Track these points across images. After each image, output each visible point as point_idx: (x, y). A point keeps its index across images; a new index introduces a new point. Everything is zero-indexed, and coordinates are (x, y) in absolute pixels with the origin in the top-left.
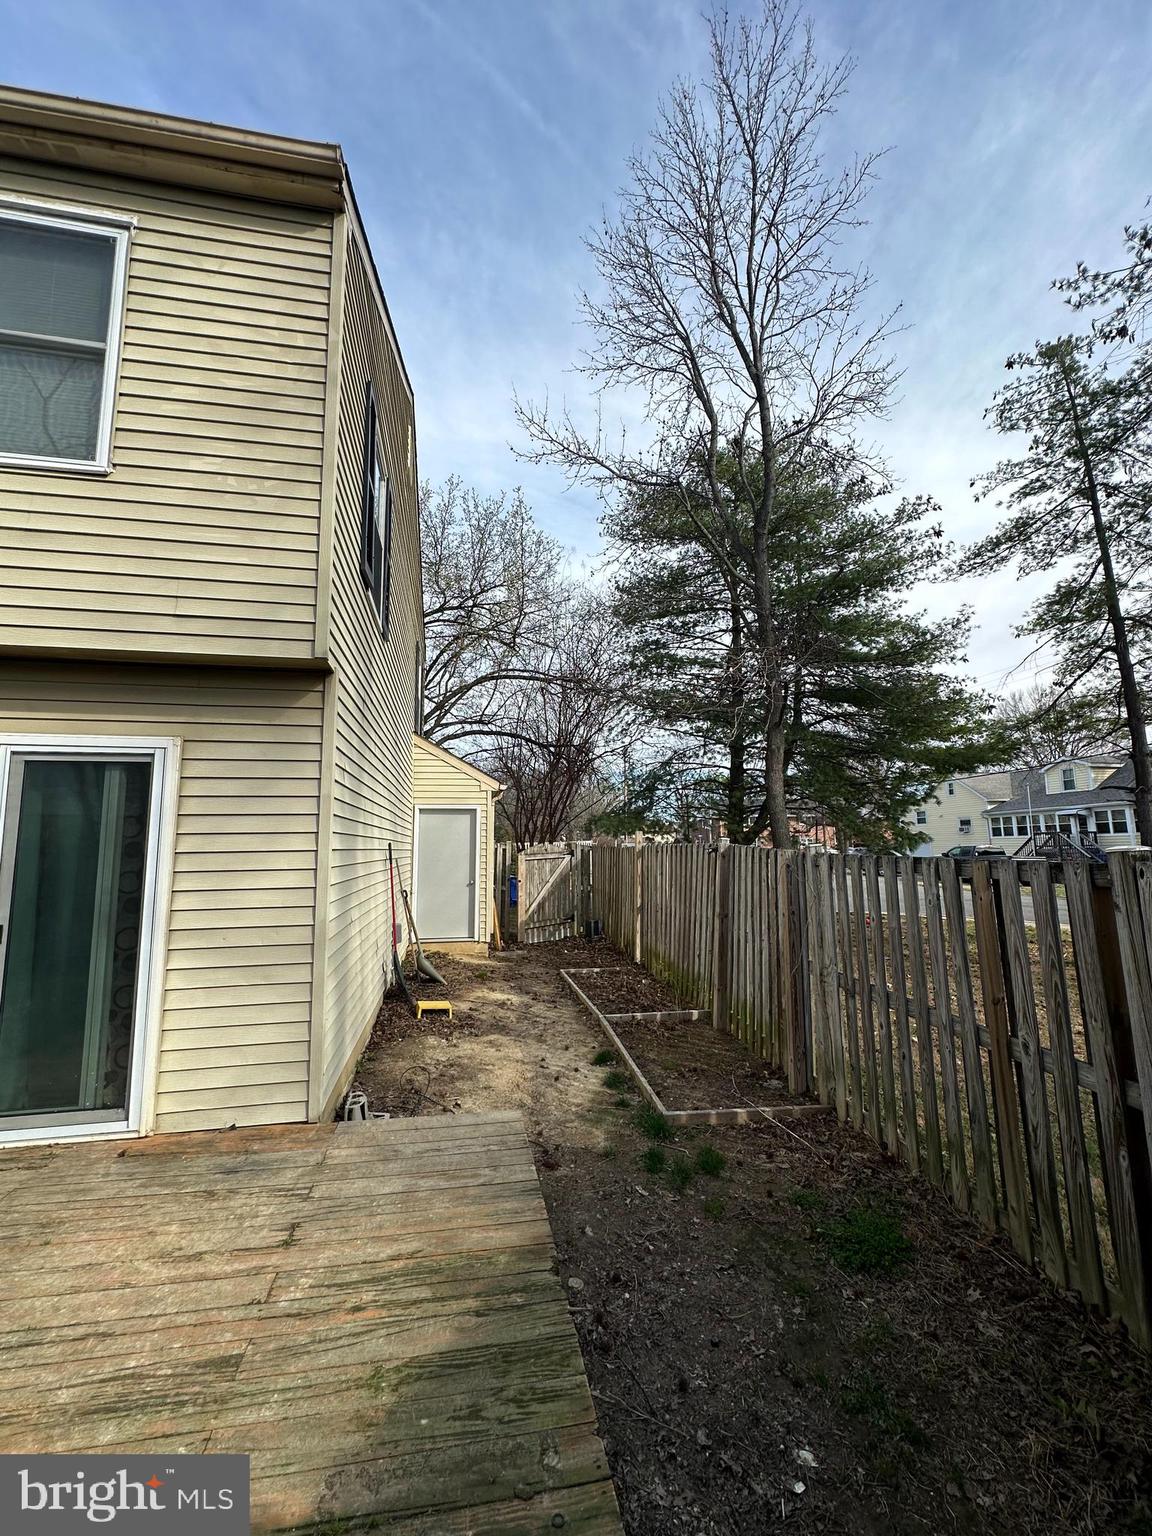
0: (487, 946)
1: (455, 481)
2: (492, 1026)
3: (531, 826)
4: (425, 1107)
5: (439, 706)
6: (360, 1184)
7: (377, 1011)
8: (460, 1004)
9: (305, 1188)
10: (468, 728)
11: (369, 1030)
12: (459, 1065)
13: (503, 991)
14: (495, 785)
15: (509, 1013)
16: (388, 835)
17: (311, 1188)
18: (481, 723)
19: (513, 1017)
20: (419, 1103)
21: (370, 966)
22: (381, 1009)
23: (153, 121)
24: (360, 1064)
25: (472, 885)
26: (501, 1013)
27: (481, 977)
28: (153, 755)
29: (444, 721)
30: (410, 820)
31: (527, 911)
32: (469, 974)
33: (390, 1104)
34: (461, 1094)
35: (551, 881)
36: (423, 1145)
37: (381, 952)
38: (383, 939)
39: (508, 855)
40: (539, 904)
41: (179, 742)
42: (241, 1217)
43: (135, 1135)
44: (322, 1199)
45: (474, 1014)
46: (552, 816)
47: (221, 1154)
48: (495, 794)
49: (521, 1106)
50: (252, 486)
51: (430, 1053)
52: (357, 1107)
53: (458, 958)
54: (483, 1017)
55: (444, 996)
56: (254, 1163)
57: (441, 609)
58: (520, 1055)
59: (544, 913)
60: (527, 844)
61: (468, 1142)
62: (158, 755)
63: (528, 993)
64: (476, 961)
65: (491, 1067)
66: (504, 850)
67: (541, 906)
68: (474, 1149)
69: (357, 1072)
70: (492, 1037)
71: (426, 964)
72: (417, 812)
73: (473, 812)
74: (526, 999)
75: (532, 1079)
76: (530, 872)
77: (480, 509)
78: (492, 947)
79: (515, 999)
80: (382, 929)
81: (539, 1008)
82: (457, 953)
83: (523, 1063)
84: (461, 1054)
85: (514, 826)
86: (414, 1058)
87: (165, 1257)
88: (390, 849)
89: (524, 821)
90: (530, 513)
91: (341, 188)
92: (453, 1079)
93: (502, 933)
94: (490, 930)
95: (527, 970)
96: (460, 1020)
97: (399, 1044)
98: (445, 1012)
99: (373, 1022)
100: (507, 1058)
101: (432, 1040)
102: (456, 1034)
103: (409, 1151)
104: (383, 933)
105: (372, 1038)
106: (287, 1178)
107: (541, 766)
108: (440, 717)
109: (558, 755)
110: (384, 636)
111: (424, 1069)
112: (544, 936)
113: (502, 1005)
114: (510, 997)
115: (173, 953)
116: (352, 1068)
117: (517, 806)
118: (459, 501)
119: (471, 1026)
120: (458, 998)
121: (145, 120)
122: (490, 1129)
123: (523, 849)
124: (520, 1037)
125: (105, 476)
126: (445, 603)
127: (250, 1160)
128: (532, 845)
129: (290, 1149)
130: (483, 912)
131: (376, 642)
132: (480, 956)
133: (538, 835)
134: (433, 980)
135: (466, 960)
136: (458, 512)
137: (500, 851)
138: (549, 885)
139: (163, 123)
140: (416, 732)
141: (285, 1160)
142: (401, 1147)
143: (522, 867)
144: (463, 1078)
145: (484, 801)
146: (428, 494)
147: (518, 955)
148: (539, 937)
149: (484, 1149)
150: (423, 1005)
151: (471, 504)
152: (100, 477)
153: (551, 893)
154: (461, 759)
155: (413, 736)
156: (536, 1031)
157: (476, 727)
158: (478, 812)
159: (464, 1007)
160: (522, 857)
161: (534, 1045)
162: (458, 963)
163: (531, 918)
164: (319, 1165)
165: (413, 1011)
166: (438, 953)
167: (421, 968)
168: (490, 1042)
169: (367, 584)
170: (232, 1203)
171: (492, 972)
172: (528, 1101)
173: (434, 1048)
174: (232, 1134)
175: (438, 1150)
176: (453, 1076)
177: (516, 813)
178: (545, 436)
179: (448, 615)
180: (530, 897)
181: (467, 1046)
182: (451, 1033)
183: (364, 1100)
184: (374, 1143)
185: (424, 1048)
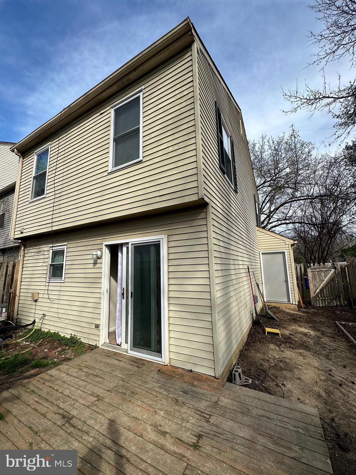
0: (296, 306)
1: (264, 136)
2: (301, 344)
3: (313, 257)
4: (268, 381)
5: (268, 216)
6: (230, 423)
7: (249, 330)
8: (285, 331)
9: (208, 415)
10: (280, 222)
11: (246, 337)
12: (284, 362)
13: (305, 328)
14: (292, 242)
15: (309, 340)
16: (247, 263)
17: (210, 415)
18: (286, 220)
19: (311, 342)
20: (265, 378)
21: (243, 313)
22: (251, 328)
23: (142, 54)
24: (241, 351)
25: (287, 281)
26: (305, 339)
27: (294, 319)
28: (160, 241)
29: (270, 221)
30: (259, 257)
31: (315, 292)
32: (289, 317)
33: (253, 374)
34: (285, 378)
35: (326, 280)
36: (262, 411)
37: (248, 307)
38: (249, 302)
39: (303, 269)
40: (320, 290)
41: (166, 236)
42: (183, 419)
43: (164, 364)
44: (213, 425)
45: (292, 337)
46: (323, 253)
47: (184, 382)
48: (292, 245)
49: (319, 396)
50: (176, 147)
51: (271, 352)
52: (237, 374)
53: (284, 309)
54: (296, 339)
55: (277, 326)
56: (194, 392)
57: (264, 183)
58: (316, 364)
59: (324, 294)
60: (312, 264)
61: (286, 420)
62: (161, 240)
63: (319, 331)
64: (292, 312)
65: (301, 367)
66: (300, 267)
67: (322, 290)
68: (288, 426)
69: (240, 355)
70: (301, 351)
71: (269, 312)
72: (261, 254)
73: (283, 253)
74: (318, 334)
75: (325, 381)
76: (314, 277)
77: (275, 142)
78: (299, 306)
79: (312, 333)
80: (248, 298)
81: (325, 340)
82: (283, 307)
83: (319, 370)
84: (286, 356)
85: (305, 257)
86: (264, 354)
87: (156, 427)
88: (248, 268)
89: (309, 255)
90: (298, 134)
91: (192, 32)
92: (281, 369)
93: (303, 301)
94: (297, 299)
95: (317, 319)
96: (285, 339)
97: (258, 345)
98: (278, 334)
99: (247, 333)
100: (309, 364)
101: (272, 346)
102: (283, 345)
103: (254, 412)
104: (249, 299)
105: (247, 340)
106: (202, 405)
107: (315, 233)
108: (269, 220)
109: (322, 228)
110: (236, 192)
111: (268, 360)
112: (325, 303)
113: (305, 334)
114: (309, 331)
115: (170, 305)
116: (238, 352)
117: (305, 250)
118: (266, 143)
119: (290, 343)
120: (284, 328)
121: (140, 56)
122: (298, 415)
123: (310, 266)
124: (316, 354)
125: (142, 161)
126: (265, 180)
127: (192, 389)
128: (314, 265)
129: (207, 389)
130: (293, 292)
131: (232, 194)
132: (295, 310)
133: (317, 260)
134: (272, 318)
135: (287, 311)
136: (266, 147)
137: (298, 268)
138: (324, 282)
139: (144, 53)
140: (257, 226)
141: (203, 395)
142: (251, 408)
143: (310, 275)
144: (286, 370)
145: (288, 249)
146: (254, 145)
147: (312, 311)
148: (322, 303)
149: (294, 429)
150: (268, 330)
151: (271, 142)
152: (140, 162)
153: (326, 285)
154: (278, 234)
155: (256, 227)
156: (325, 352)
157: (283, 222)
158: (286, 253)
159: (287, 332)
160: (309, 270)
161: (324, 361)
162: (284, 312)
163: (317, 295)
164: (216, 403)
165: (264, 331)
166: (275, 307)
167: (267, 313)
168: (300, 353)
169: (224, 173)
170: (182, 410)
171: (300, 318)
172: (323, 394)
173: (273, 350)
174: (190, 373)
175: (269, 418)
176: (281, 367)
177: (305, 252)
178: (298, 99)
179: (267, 184)
180: (315, 287)
181: (288, 352)
182: (281, 345)
183: (240, 370)
184: (239, 400)
185: (268, 349)
